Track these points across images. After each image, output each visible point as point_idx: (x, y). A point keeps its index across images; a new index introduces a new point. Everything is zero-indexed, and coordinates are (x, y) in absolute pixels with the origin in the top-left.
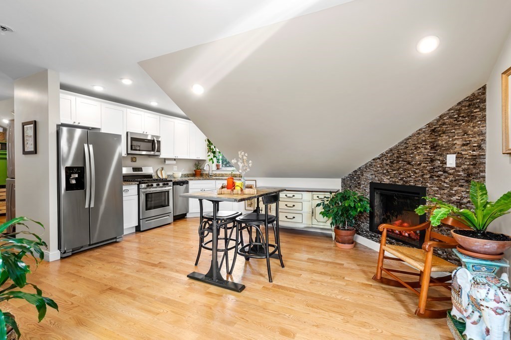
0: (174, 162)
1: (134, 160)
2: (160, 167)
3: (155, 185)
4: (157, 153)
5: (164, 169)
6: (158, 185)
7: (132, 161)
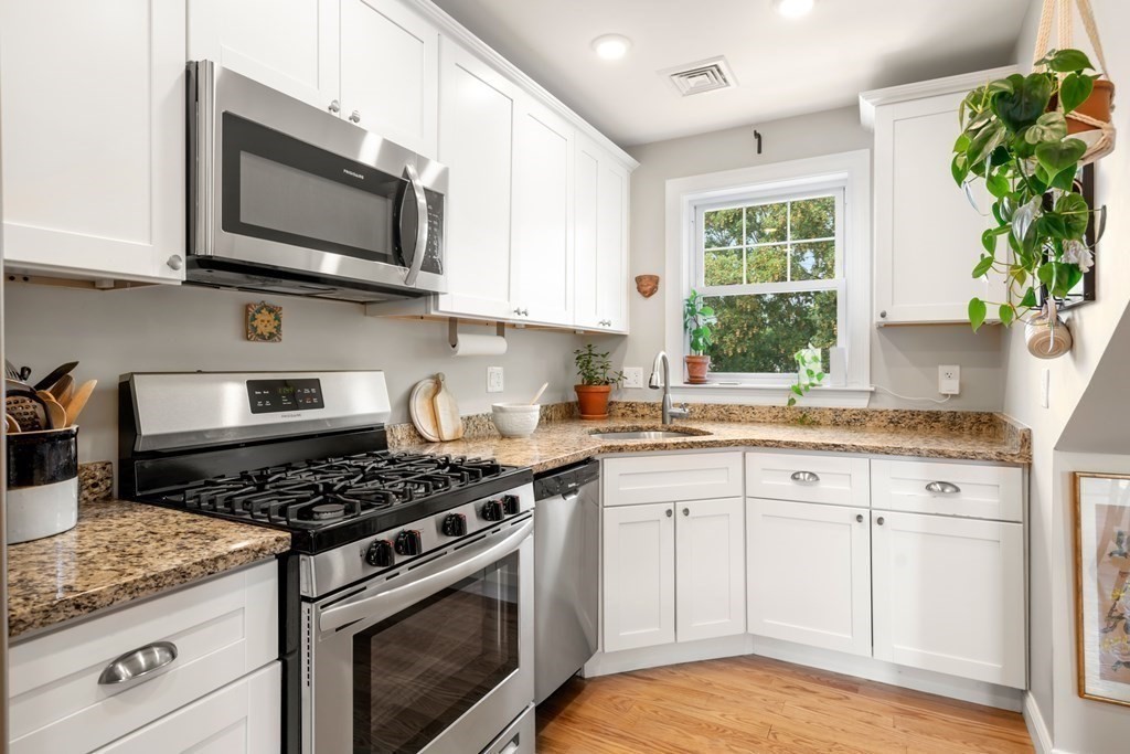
0: (498, 345)
1: (264, 323)
2: (420, 373)
3: (427, 529)
4: (423, 281)
5: (447, 382)
6: (454, 527)
7: (250, 332)
